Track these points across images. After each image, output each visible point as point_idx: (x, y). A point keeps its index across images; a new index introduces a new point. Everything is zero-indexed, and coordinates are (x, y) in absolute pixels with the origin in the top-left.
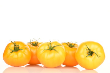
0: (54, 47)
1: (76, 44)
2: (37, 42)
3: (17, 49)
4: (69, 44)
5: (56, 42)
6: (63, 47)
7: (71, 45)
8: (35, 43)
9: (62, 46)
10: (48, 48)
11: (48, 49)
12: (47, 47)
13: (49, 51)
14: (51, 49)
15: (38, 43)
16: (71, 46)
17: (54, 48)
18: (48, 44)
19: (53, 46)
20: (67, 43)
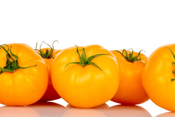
0: (93, 57)
1: (142, 55)
2: (52, 50)
3: (12, 65)
4: (126, 53)
5: (97, 47)
6: (115, 59)
7: (131, 55)
8: (47, 51)
9: (112, 56)
10: (78, 61)
11: (78, 63)
12: (75, 58)
13: (79, 67)
14: (86, 62)
15: (54, 52)
16: (131, 58)
17: (93, 61)
18: (77, 51)
19: (89, 54)
20: (122, 52)
